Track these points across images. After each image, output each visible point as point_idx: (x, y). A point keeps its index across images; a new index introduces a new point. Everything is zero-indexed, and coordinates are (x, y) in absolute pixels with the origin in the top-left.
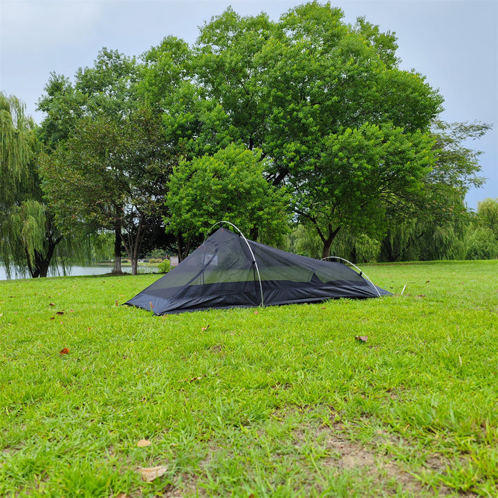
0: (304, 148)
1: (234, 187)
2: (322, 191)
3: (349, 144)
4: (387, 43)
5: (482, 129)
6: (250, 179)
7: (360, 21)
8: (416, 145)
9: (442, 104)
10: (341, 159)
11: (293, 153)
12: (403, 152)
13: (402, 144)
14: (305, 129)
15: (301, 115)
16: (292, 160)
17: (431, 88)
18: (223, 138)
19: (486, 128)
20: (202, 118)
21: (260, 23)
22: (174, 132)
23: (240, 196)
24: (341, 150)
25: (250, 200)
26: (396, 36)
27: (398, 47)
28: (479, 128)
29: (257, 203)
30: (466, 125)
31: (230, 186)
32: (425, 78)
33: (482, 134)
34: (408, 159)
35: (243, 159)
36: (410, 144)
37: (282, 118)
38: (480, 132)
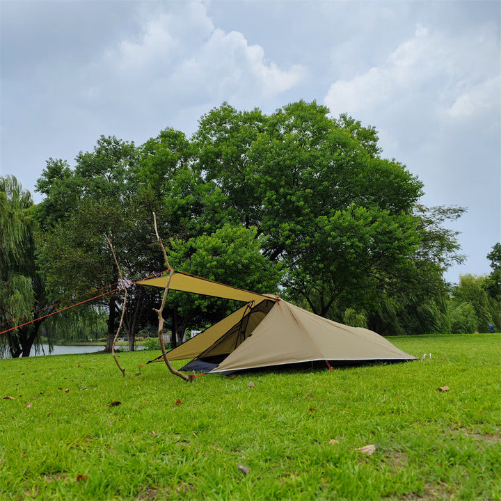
0: (299, 227)
1: (233, 262)
2: (318, 266)
3: (340, 224)
4: (369, 135)
5: (458, 212)
6: (248, 255)
7: (343, 117)
8: (401, 226)
9: (422, 189)
10: (334, 238)
11: (287, 232)
12: (390, 232)
13: (389, 225)
14: (298, 211)
15: (294, 199)
16: (288, 237)
17: (412, 175)
18: (222, 218)
19: (462, 211)
20: (203, 201)
21: (254, 117)
22: (175, 213)
23: (239, 271)
24: (332, 230)
25: (250, 275)
26: (376, 130)
27: (378, 139)
28: (456, 211)
29: (256, 276)
30: (444, 208)
31: (228, 261)
32: (405, 166)
33: (459, 216)
34: (396, 239)
35: (240, 236)
36: (397, 225)
37: (276, 200)
38: (456, 214)
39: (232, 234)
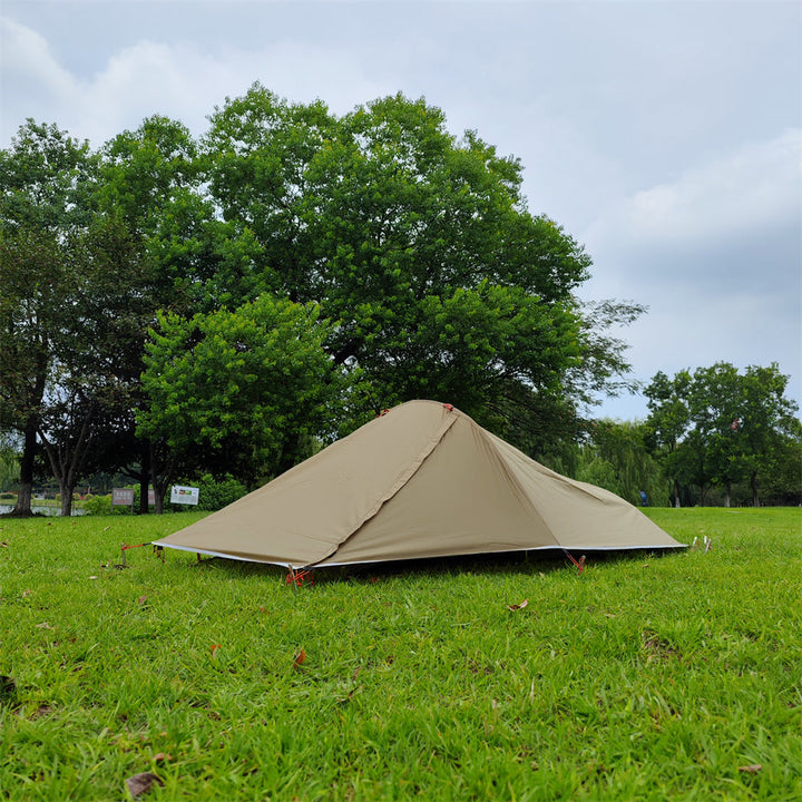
0: (389, 312)
1: (274, 363)
2: (418, 382)
3: (462, 312)
4: (510, 171)
5: (633, 311)
6: (303, 352)
7: (470, 135)
8: (556, 324)
9: (588, 269)
10: (450, 335)
11: (369, 319)
12: (538, 333)
13: (537, 321)
14: (389, 284)
15: (384, 262)
16: (370, 329)
17: (575, 244)
18: (254, 285)
19: (640, 311)
20: (220, 250)
21: (315, 115)
23: (284, 381)
24: (449, 321)
25: (301, 387)
26: (521, 164)
27: (522, 180)
28: (630, 310)
29: (315, 391)
30: (612, 304)
31: (266, 361)
32: (561, 228)
33: (633, 318)
34: (548, 344)
35: (289, 318)
36: (551, 321)
37: (353, 262)
38: (630, 315)
39: (274, 311)
